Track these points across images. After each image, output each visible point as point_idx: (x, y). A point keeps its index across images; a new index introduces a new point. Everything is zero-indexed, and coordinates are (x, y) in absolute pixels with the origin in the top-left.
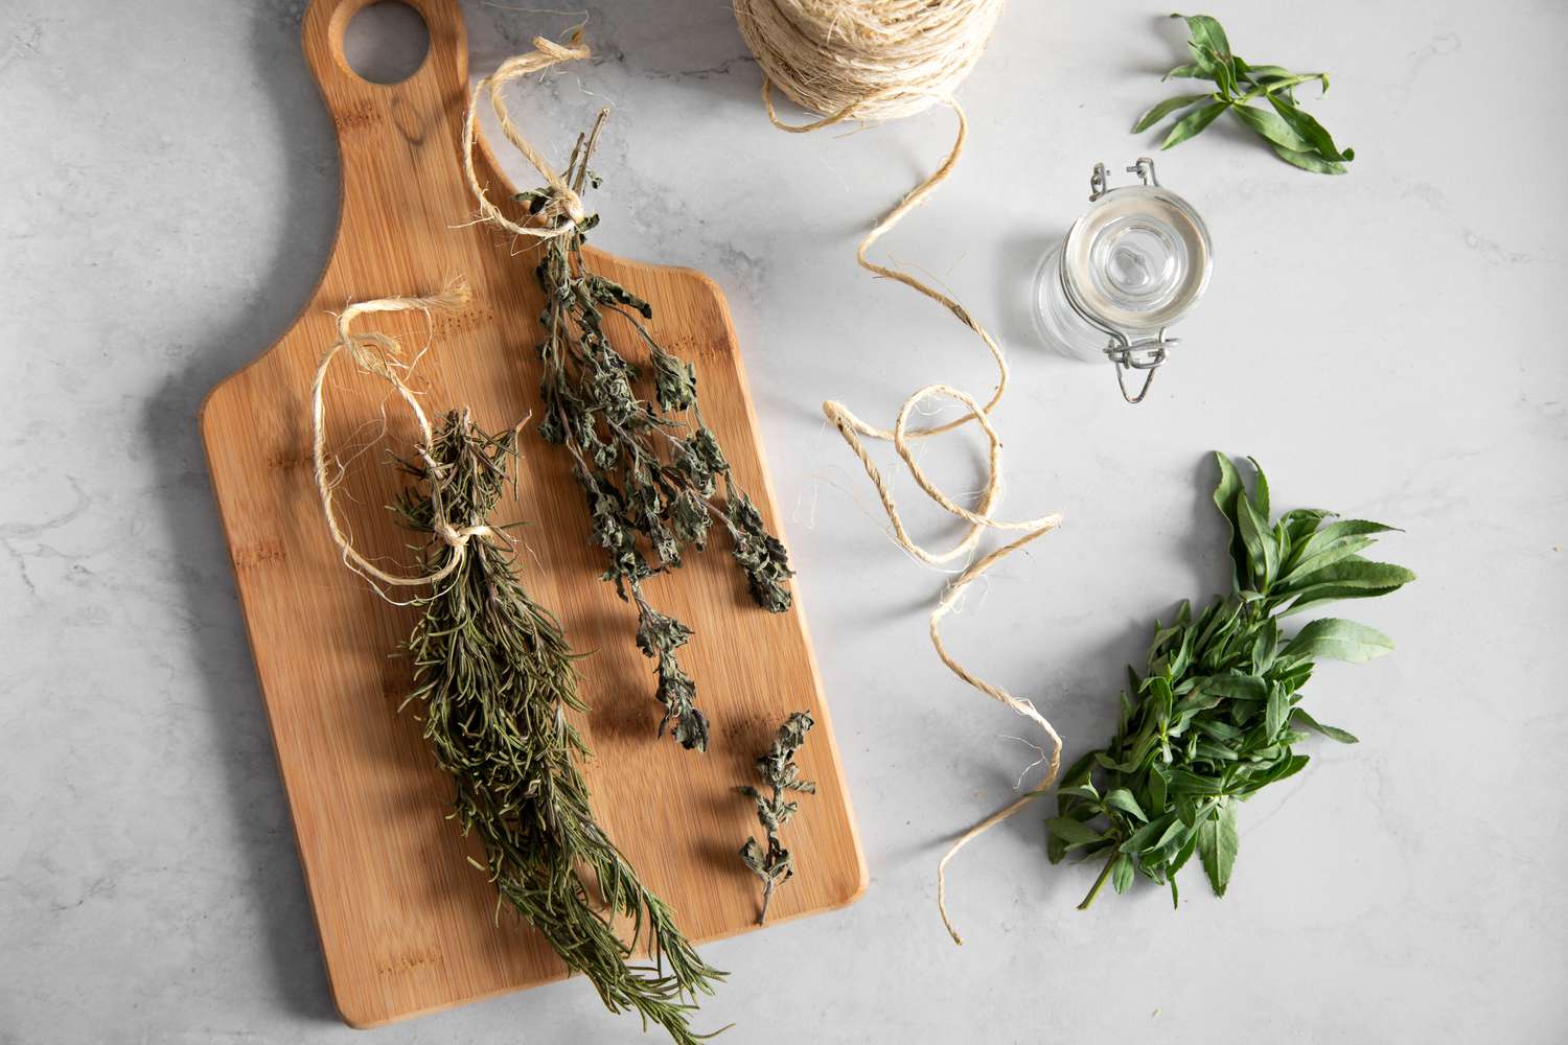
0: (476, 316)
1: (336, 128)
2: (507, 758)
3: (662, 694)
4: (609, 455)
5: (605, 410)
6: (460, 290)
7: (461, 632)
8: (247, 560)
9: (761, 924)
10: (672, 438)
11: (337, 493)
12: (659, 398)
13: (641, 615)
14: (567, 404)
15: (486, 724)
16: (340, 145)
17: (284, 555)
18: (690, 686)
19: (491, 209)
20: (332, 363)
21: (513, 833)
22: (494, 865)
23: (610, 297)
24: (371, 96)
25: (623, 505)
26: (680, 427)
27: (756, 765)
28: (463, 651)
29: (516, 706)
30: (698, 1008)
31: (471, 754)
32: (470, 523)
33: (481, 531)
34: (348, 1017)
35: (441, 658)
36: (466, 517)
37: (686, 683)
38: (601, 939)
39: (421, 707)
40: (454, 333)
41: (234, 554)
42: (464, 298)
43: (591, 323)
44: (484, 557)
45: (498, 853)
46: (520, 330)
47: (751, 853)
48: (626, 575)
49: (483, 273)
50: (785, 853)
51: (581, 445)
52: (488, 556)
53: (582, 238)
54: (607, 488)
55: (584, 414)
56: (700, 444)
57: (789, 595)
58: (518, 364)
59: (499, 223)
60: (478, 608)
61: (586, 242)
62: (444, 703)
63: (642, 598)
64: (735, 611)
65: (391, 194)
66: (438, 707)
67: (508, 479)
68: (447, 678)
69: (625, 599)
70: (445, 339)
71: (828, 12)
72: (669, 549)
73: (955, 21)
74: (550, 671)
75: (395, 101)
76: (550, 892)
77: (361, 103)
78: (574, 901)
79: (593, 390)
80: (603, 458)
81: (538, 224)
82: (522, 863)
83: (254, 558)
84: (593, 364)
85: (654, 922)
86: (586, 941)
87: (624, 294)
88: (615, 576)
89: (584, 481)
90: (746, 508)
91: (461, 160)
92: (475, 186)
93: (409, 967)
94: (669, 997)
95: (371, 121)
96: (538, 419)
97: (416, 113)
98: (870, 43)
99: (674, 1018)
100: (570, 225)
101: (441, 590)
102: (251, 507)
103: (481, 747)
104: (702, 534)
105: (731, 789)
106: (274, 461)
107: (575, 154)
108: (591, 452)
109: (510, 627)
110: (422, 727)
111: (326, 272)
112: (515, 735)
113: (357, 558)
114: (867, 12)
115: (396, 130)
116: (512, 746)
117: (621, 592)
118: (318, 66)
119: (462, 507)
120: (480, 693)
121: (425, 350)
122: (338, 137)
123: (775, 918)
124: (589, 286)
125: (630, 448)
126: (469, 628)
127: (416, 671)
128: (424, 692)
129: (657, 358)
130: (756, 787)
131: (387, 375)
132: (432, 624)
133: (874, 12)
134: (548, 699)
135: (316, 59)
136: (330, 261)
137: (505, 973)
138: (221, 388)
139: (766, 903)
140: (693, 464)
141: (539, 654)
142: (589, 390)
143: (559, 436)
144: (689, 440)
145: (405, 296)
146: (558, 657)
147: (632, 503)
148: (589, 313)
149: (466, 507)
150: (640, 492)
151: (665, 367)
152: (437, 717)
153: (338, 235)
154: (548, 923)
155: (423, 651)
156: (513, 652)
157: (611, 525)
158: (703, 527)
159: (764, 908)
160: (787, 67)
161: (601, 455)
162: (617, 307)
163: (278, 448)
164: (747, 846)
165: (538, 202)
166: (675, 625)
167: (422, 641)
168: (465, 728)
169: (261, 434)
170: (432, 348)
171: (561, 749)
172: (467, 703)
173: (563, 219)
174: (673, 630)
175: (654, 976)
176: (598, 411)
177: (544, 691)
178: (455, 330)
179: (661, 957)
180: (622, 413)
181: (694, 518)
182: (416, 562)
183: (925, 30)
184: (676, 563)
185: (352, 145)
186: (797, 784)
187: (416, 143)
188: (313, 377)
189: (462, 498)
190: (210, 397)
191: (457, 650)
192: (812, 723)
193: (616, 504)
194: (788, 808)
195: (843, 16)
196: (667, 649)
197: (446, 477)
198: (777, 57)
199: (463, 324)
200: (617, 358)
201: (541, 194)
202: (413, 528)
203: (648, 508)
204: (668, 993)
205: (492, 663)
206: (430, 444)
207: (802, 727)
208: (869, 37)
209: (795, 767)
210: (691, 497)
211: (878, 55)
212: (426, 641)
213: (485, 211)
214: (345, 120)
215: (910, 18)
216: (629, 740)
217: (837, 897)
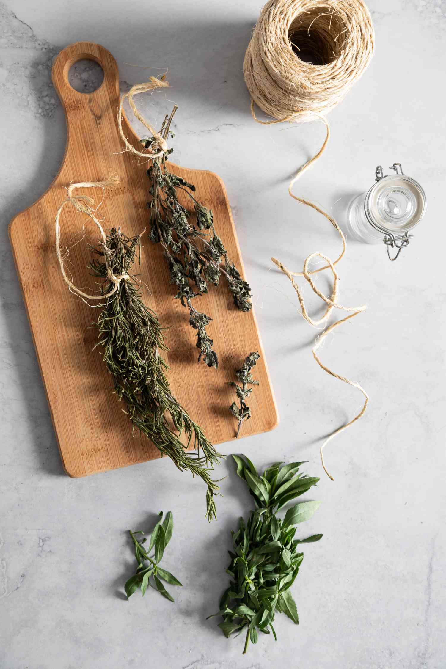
0: (122, 189)
1: (66, 111)
2: (137, 369)
3: (199, 345)
4: (178, 247)
5: (177, 229)
6: (116, 179)
7: (118, 318)
8: (28, 287)
9: (237, 437)
10: (204, 240)
11: (66, 262)
12: (198, 224)
13: (191, 312)
14: (161, 226)
15: (128, 355)
16: (67, 118)
17: (43, 286)
18: (211, 341)
19: (130, 146)
20: (63, 208)
21: (139, 400)
22: (132, 412)
23: (178, 183)
24: (80, 97)
25: (184, 267)
26: (208, 236)
27: (235, 373)
28: (118, 326)
29: (140, 348)
30: (214, 470)
31: (122, 368)
32: (121, 274)
33: (126, 277)
34: (69, 472)
35: (109, 329)
36: (120, 271)
37: (209, 340)
38: (175, 442)
39: (102, 348)
40: (113, 196)
41: (23, 285)
42: (118, 182)
43: (171, 193)
44: (127, 288)
45: (133, 408)
46: (140, 196)
47: (234, 408)
48: (185, 296)
49: (125, 172)
50: (248, 409)
51: (167, 243)
52: (129, 287)
53: (166, 158)
54: (177, 261)
55: (168, 230)
56: (215, 243)
57: (250, 305)
58: (140, 210)
59: (133, 152)
60: (124, 309)
61: (167, 160)
62: (111, 347)
63: (191, 305)
64: (227, 311)
65: (88, 139)
66: (108, 349)
67: (136, 256)
68: (112, 336)
69: (185, 306)
70: (110, 198)
71: (290, 77)
72: (203, 286)
73: (339, 86)
74: (153, 334)
75: (90, 100)
76: (154, 423)
77: (76, 101)
78: (163, 427)
79: (171, 221)
80: (176, 248)
81: (148, 152)
82: (143, 412)
83: (31, 286)
84: (172, 210)
85: (197, 435)
86: (169, 442)
87: (184, 182)
88: (180, 296)
89: (169, 259)
90: (233, 269)
91: (117, 125)
92: (123, 137)
93: (94, 453)
94: (202, 466)
95: (80, 108)
96: (148, 233)
97: (99, 105)
98: (306, 91)
99: (204, 473)
100: (162, 153)
101: (110, 301)
102: (30, 266)
103: (126, 365)
104: (217, 279)
105: (225, 383)
106: (39, 247)
107: (164, 123)
108: (170, 246)
109: (137, 317)
110: (102, 356)
111: (61, 170)
112: (140, 360)
113: (74, 288)
114: (306, 79)
115: (90, 112)
116: (140, 365)
117: (183, 303)
118: (59, 86)
119: (118, 267)
120: (125, 343)
121: (101, 203)
122: (67, 114)
123: (242, 435)
124: (169, 177)
125: (186, 245)
126: (121, 316)
127: (100, 334)
128: (103, 342)
129: (197, 207)
130: (235, 383)
131: (88, 213)
132: (106, 315)
133: (308, 79)
134: (152, 345)
135: (58, 83)
136: (63, 165)
137: (133, 455)
138: (18, 217)
139: (239, 429)
140: (213, 251)
141: (148, 328)
142: (170, 221)
143: (157, 239)
144: (211, 241)
145: (94, 181)
146: (156, 329)
147: (188, 267)
148: (170, 189)
149: (120, 267)
150: (191, 262)
151: (201, 211)
152: (108, 352)
153: (66, 155)
154: (153, 436)
155: (102, 326)
156: (139, 326)
157: (179, 276)
158: (218, 276)
159: (238, 431)
160: (265, 97)
161: (175, 247)
162: (180, 186)
163: (41, 242)
164: (232, 406)
165: (148, 143)
166: (205, 317)
167: (102, 322)
168: (120, 357)
169: (34, 235)
170: (105, 203)
171: (157, 366)
172: (120, 347)
173: (159, 150)
174: (204, 319)
175: (196, 457)
176: (174, 229)
177: (150, 342)
178: (114, 195)
179: (200, 449)
180: (184, 230)
181: (214, 272)
182: (100, 290)
183: (328, 88)
184: (205, 291)
185: (73, 119)
186: (252, 381)
187: (98, 118)
188: (56, 214)
189: (119, 264)
190: (13, 220)
191: (116, 325)
192: (259, 356)
193: (181, 267)
194: (249, 391)
195: (296, 79)
196: (201, 326)
197: (112, 255)
198: (261, 92)
199: (117, 192)
200: (182, 207)
201: (150, 140)
202: (97, 276)
203: (195, 268)
204: (202, 464)
205: (130, 331)
206: (105, 241)
207: (255, 358)
208: (305, 89)
209: (252, 374)
210: (213, 264)
211: (307, 96)
212: (103, 322)
213: (128, 147)
214: (70, 108)
215: (322, 83)
216: (184, 363)
217: (267, 426)
